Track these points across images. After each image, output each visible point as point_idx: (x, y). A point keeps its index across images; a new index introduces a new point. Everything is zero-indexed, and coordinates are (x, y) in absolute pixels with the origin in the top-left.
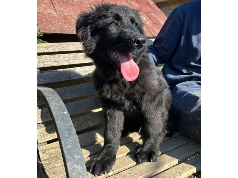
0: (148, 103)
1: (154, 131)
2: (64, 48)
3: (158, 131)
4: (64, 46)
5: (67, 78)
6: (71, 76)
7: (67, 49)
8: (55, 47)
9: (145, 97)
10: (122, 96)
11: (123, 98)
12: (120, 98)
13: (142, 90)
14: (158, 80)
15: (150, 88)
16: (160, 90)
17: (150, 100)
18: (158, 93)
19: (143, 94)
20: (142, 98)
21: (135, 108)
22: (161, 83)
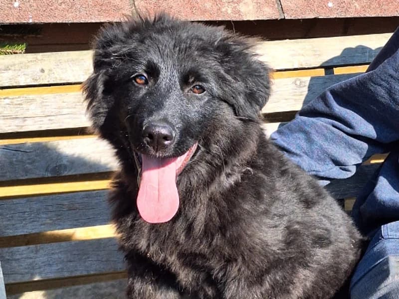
0: (242, 283)
2: (46, 72)
4: (44, 68)
5: (47, 170)
6: (60, 166)
7: (56, 78)
8: (20, 70)
9: (234, 270)
10: (171, 255)
11: (173, 259)
12: (165, 260)
13: (227, 251)
14: (287, 228)
15: (251, 250)
16: (282, 258)
17: (247, 278)
18: (276, 264)
19: (230, 261)
20: (226, 271)
21: (210, 292)
22: (292, 237)
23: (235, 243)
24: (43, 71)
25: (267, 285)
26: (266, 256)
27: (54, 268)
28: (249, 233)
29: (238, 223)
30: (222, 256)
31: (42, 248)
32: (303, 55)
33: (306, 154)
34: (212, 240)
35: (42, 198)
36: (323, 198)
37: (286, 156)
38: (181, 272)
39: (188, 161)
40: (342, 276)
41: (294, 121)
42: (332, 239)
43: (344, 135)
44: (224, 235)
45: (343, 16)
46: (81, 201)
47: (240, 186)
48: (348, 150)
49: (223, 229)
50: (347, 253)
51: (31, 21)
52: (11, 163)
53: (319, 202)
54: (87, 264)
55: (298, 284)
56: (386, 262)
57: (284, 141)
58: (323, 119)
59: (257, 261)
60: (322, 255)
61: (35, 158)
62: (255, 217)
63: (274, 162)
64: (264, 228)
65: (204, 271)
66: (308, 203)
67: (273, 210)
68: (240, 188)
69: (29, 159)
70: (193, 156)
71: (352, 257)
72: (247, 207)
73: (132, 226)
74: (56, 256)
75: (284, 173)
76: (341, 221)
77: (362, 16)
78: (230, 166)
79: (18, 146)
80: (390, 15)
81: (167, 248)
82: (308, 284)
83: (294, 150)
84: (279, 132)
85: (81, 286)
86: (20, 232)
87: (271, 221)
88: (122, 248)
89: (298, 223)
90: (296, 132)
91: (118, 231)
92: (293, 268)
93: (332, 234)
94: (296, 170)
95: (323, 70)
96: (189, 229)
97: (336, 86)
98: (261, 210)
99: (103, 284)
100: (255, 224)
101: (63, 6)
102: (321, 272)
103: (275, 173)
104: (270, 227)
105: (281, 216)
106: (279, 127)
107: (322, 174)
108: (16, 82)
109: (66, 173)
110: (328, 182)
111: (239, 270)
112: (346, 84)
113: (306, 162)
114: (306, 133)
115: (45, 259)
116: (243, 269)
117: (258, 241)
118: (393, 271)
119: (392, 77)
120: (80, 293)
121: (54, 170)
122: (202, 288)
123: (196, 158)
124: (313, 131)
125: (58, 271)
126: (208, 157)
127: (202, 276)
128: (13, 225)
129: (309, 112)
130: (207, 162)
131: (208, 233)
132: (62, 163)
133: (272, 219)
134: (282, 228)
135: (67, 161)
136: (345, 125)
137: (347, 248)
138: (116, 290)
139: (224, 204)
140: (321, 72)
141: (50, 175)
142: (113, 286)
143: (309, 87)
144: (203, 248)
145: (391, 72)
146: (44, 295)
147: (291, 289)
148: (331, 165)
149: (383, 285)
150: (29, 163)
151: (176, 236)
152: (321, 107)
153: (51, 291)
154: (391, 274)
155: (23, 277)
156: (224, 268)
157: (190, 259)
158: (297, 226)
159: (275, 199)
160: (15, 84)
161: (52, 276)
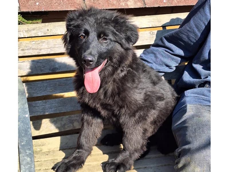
1: (130, 146)
2: (49, 30)
3: (134, 146)
5: (50, 70)
6: (55, 68)
7: (53, 33)
8: (39, 30)
9: (123, 111)
10: (97, 104)
11: (98, 106)
12: (95, 106)
13: (120, 103)
14: (145, 94)
15: (130, 103)
16: (143, 106)
17: (129, 114)
18: (140, 108)
19: (121, 107)
20: (120, 111)
21: (114, 119)
22: (147, 97)
23: (124, 100)
24: (48, 30)
25: (137, 117)
26: (137, 105)
27: (53, 109)
28: (129, 95)
29: (125, 92)
30: (118, 105)
31: (48, 102)
32: (153, 22)
33: (154, 62)
34: (114, 98)
35: (48, 81)
36: (161, 81)
37: (146, 63)
38: (102, 111)
39: (103, 67)
40: (169, 112)
41: (150, 49)
42: (165, 97)
43: (170, 55)
44: (119, 96)
45: (170, 6)
46: (63, 82)
47: (126, 76)
48: (172, 60)
49: (119, 94)
50: (171, 103)
51: (43, 10)
52: (35, 67)
53: (159, 83)
54: (66, 107)
55: (150, 116)
56: (186, 107)
57: (146, 57)
58: (161, 48)
59: (133, 107)
60: (161, 104)
61: (45, 65)
62: (132, 89)
63: (140, 67)
64: (135, 94)
65: (111, 111)
66: (154, 83)
67: (139, 86)
68: (126, 77)
69: (43, 65)
70: (106, 64)
71: (173, 105)
72: (129, 85)
73: (82, 93)
74: (54, 104)
75: (144, 71)
76: (169, 90)
77: (178, 5)
78: (121, 67)
79: (38, 60)
80: (189, 5)
81: (96, 101)
82: (155, 116)
83: (150, 61)
84: (144, 53)
85: (64, 117)
86: (39, 95)
87: (138, 91)
88: (79, 102)
89: (150, 92)
90: (150, 53)
91: (77, 95)
92: (148, 110)
93: (165, 95)
94: (150, 70)
95: (162, 27)
96: (105, 94)
97: (166, 34)
98: (134, 86)
99: (73, 116)
100: (132, 92)
101: (56, 4)
102: (161, 111)
103: (140, 71)
104: (138, 93)
105: (143, 89)
106: (144, 51)
107: (161, 71)
108: (37, 35)
109: (57, 71)
110: (163, 74)
111: (125, 111)
112: (170, 34)
113: (154, 66)
114: (154, 54)
115: (49, 106)
116: (127, 110)
117: (133, 99)
118: (188, 110)
119: (188, 31)
120: (64, 119)
121: (53, 70)
122: (111, 117)
123: (107, 65)
124: (157, 53)
125: (54, 111)
126: (112, 64)
127: (111, 113)
128: (36, 92)
129: (156, 45)
130: (112, 66)
131: (113, 95)
132: (56, 67)
133: (139, 90)
134: (143, 94)
135: (58, 66)
136: (170, 50)
137: (171, 101)
138: (78, 118)
139: (120, 84)
140: (161, 29)
141: (51, 72)
142: (77, 116)
143: (156, 35)
144: (110, 102)
145: (188, 29)
146: (49, 121)
147: (147, 118)
148: (165, 67)
149: (184, 116)
150: (43, 67)
151: (100, 96)
152: (160, 43)
153: (52, 119)
154: (187, 111)
155: (41, 113)
156: (119, 110)
157: (105, 106)
158: (149, 93)
159: (140, 82)
160: (37, 36)
161: (52, 113)
